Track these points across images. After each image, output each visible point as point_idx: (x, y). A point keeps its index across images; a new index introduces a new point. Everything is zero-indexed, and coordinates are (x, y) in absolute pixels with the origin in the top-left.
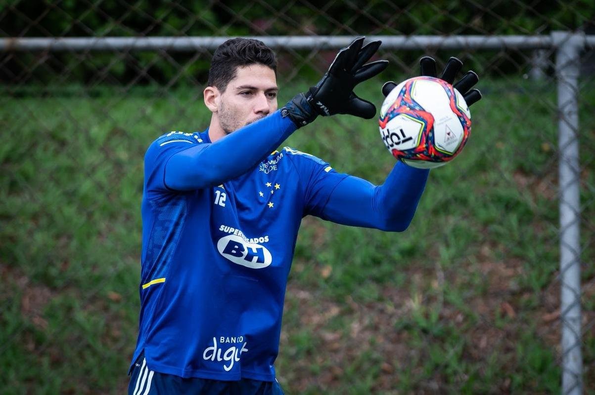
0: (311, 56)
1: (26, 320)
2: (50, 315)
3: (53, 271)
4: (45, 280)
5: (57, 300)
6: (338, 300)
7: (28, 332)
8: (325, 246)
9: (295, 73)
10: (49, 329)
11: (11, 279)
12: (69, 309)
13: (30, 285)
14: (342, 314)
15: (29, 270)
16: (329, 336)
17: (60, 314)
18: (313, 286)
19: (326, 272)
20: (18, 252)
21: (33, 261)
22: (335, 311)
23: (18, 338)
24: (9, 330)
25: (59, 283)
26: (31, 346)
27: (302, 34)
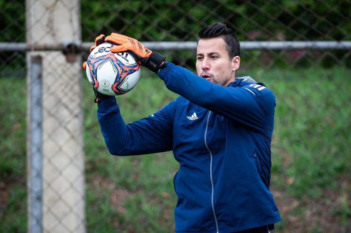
0: (282, 53)
1: (113, 209)
2: (128, 206)
3: (130, 180)
4: (125, 185)
5: (132, 197)
6: (298, 198)
7: (115, 216)
8: (290, 166)
9: (272, 63)
10: (127, 214)
11: (105, 185)
12: (139, 203)
13: (116, 188)
14: (300, 206)
15: (115, 179)
16: (292, 218)
17: (134, 206)
18: (283, 189)
19: (291, 181)
20: (110, 169)
21: (118, 174)
22: (296, 204)
23: (109, 220)
24: (104, 214)
25: (134, 187)
26: (116, 224)
27: (276, 40)
